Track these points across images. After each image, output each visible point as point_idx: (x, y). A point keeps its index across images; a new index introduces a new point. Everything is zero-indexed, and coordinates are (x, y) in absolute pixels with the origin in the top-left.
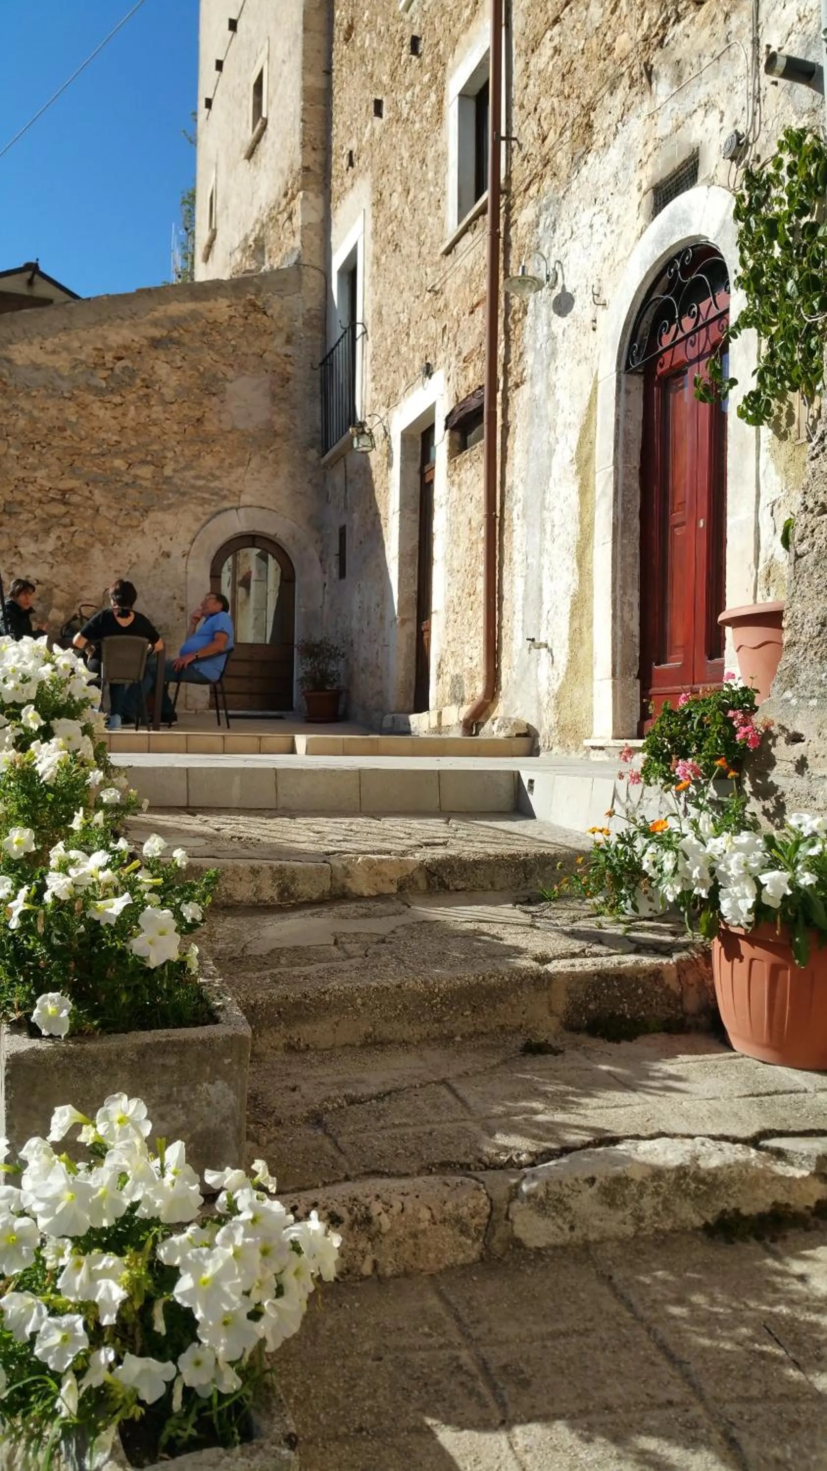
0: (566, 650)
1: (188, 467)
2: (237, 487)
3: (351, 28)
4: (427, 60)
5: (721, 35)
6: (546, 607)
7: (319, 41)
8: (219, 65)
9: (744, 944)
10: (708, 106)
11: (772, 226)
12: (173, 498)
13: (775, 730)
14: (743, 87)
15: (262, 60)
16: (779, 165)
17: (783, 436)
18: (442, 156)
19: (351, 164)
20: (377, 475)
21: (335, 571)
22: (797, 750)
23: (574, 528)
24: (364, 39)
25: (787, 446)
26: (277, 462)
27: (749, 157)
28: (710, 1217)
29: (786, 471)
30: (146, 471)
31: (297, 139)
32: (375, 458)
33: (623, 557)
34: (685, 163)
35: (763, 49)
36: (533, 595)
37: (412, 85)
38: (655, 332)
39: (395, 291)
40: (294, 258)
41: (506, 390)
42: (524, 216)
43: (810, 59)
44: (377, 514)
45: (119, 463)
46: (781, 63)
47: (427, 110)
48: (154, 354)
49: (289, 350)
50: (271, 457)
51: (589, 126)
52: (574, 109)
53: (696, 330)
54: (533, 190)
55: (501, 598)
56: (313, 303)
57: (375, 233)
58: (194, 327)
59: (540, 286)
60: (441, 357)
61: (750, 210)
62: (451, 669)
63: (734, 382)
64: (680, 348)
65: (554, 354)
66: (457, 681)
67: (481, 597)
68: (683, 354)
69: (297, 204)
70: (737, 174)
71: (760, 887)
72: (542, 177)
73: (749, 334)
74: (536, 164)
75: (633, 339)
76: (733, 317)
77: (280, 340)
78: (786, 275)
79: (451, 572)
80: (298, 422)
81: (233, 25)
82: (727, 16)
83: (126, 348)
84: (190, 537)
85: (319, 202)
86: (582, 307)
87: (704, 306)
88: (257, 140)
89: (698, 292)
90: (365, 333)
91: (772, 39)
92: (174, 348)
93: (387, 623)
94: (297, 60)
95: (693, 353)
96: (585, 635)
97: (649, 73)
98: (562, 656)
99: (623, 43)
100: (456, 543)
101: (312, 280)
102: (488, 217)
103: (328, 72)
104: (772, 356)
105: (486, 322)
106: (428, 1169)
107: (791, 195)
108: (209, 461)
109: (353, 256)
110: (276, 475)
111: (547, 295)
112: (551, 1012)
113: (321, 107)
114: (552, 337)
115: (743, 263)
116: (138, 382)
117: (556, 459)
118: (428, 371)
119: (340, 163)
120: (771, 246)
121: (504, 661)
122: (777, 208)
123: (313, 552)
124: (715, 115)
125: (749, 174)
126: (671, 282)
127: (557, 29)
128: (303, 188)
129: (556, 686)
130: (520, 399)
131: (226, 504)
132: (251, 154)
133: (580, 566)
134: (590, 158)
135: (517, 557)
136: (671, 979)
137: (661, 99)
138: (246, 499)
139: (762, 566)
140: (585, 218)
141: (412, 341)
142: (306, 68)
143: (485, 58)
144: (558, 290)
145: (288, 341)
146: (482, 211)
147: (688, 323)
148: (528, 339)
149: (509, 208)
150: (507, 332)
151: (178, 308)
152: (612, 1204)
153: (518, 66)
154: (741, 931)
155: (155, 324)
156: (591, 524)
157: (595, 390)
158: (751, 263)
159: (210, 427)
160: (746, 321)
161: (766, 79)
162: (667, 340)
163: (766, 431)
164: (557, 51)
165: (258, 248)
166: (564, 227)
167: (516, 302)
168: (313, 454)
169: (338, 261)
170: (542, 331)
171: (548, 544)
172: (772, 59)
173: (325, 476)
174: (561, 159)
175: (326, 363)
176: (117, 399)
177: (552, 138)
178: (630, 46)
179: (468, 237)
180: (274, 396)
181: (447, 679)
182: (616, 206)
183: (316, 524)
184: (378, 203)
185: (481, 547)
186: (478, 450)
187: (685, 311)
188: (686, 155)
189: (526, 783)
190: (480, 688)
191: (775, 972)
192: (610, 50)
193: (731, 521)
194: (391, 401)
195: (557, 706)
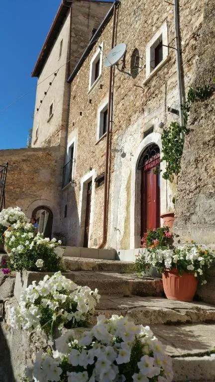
0: (123, 230)
1: (29, 189)
2: (40, 195)
3: (75, 96)
4: (93, 105)
5: (159, 104)
6: (119, 220)
7: (67, 99)
8: (41, 102)
9: (169, 274)
10: (156, 117)
11: (169, 141)
12: (24, 196)
13: (173, 234)
14: (163, 114)
15: (53, 101)
16: (170, 129)
17: (171, 182)
18: (96, 125)
19: (74, 125)
20: (76, 193)
21: (64, 216)
22: (178, 239)
23: (126, 203)
24: (78, 99)
25: (173, 184)
26: (51, 189)
27: (164, 127)
28: (165, 322)
29: (172, 189)
30: (18, 190)
31: (61, 119)
32: (76, 188)
33: (137, 209)
34: (151, 128)
35: (167, 107)
36: (115, 218)
37: (89, 109)
38: (144, 162)
39: (83, 152)
40: (58, 144)
41: (110, 173)
42: (115, 137)
43: (176, 109)
44: (76, 202)
45: (12, 188)
46: (171, 110)
47: (93, 115)
48: (23, 163)
49: (56, 164)
50: (50, 188)
51: (130, 120)
52: (127, 117)
53: (153, 161)
54: (117, 132)
55: (107, 219)
56: (62, 154)
57: (79, 140)
58: (33, 157)
59: (119, 151)
60: (94, 166)
61: (164, 137)
62: (94, 237)
63: (161, 170)
64: (149, 165)
65: (121, 166)
66: (96, 240)
67: (103, 219)
68: (150, 166)
69: (60, 133)
70: (162, 130)
71: (173, 259)
72: (119, 130)
73: (164, 161)
74: (118, 127)
75: (139, 163)
76: (161, 158)
77: (54, 161)
78: (172, 149)
79: (95, 214)
80: (57, 180)
81: (46, 93)
82: (160, 100)
83: (16, 161)
84: (28, 206)
85: (65, 133)
86: (128, 156)
87: (154, 156)
88: (50, 119)
89: (153, 154)
90: (75, 161)
91: (169, 105)
92: (28, 162)
93: (77, 228)
94: (61, 102)
95: (152, 166)
96: (128, 226)
97: (143, 110)
98: (122, 232)
99: (138, 104)
100: (96, 207)
101: (62, 149)
102: (106, 137)
103: (69, 105)
104: (169, 166)
105: (105, 158)
106: (108, 309)
107: (173, 134)
108: (34, 188)
109: (73, 144)
110: (50, 192)
111: (120, 153)
112: (129, 290)
113: (66, 113)
114: (121, 162)
115: (163, 147)
116: (18, 169)
117: (122, 187)
118: (91, 169)
119: (70, 125)
120: (169, 144)
121: (108, 234)
122: (170, 137)
123: (58, 211)
124: (157, 119)
125: (164, 130)
126: (148, 151)
127: (123, 100)
128: (61, 129)
129: (121, 239)
130: (113, 175)
131: (37, 198)
132: (48, 121)
133: (127, 211)
134: (130, 126)
135: (112, 210)
136: (154, 285)
137: (146, 115)
138: (42, 198)
139: (168, 209)
140: (129, 138)
141: (87, 163)
142: (64, 104)
143: (107, 105)
144: (122, 152)
145: (56, 162)
146: (105, 136)
147: (151, 160)
148: (115, 162)
149: (111, 136)
150: (110, 161)
151: (29, 153)
152: (146, 317)
153: (114, 107)
154: (169, 270)
155: (24, 156)
156: (130, 201)
157: (131, 173)
158: (165, 147)
159: (35, 180)
160: (164, 159)
161: (167, 113)
162: (147, 163)
163: (168, 181)
164: (123, 105)
165: (49, 142)
166: (124, 140)
167: (113, 155)
168: (60, 188)
169: (69, 145)
170: (119, 161)
171: (119, 206)
172: (169, 109)
173: (62, 193)
174: (124, 126)
175: (65, 167)
176: (13, 173)
177: (122, 122)
178: (139, 105)
179: (102, 141)
180: (51, 174)
181: (93, 240)
182: (135, 136)
183: (60, 204)
184: (80, 134)
185: (103, 208)
186: (103, 186)
187: (150, 157)
188: (151, 126)
189: (118, 253)
190: (101, 241)
191: (176, 278)
192: (135, 105)
193: (161, 199)
194: (81, 176)
195: (121, 244)
